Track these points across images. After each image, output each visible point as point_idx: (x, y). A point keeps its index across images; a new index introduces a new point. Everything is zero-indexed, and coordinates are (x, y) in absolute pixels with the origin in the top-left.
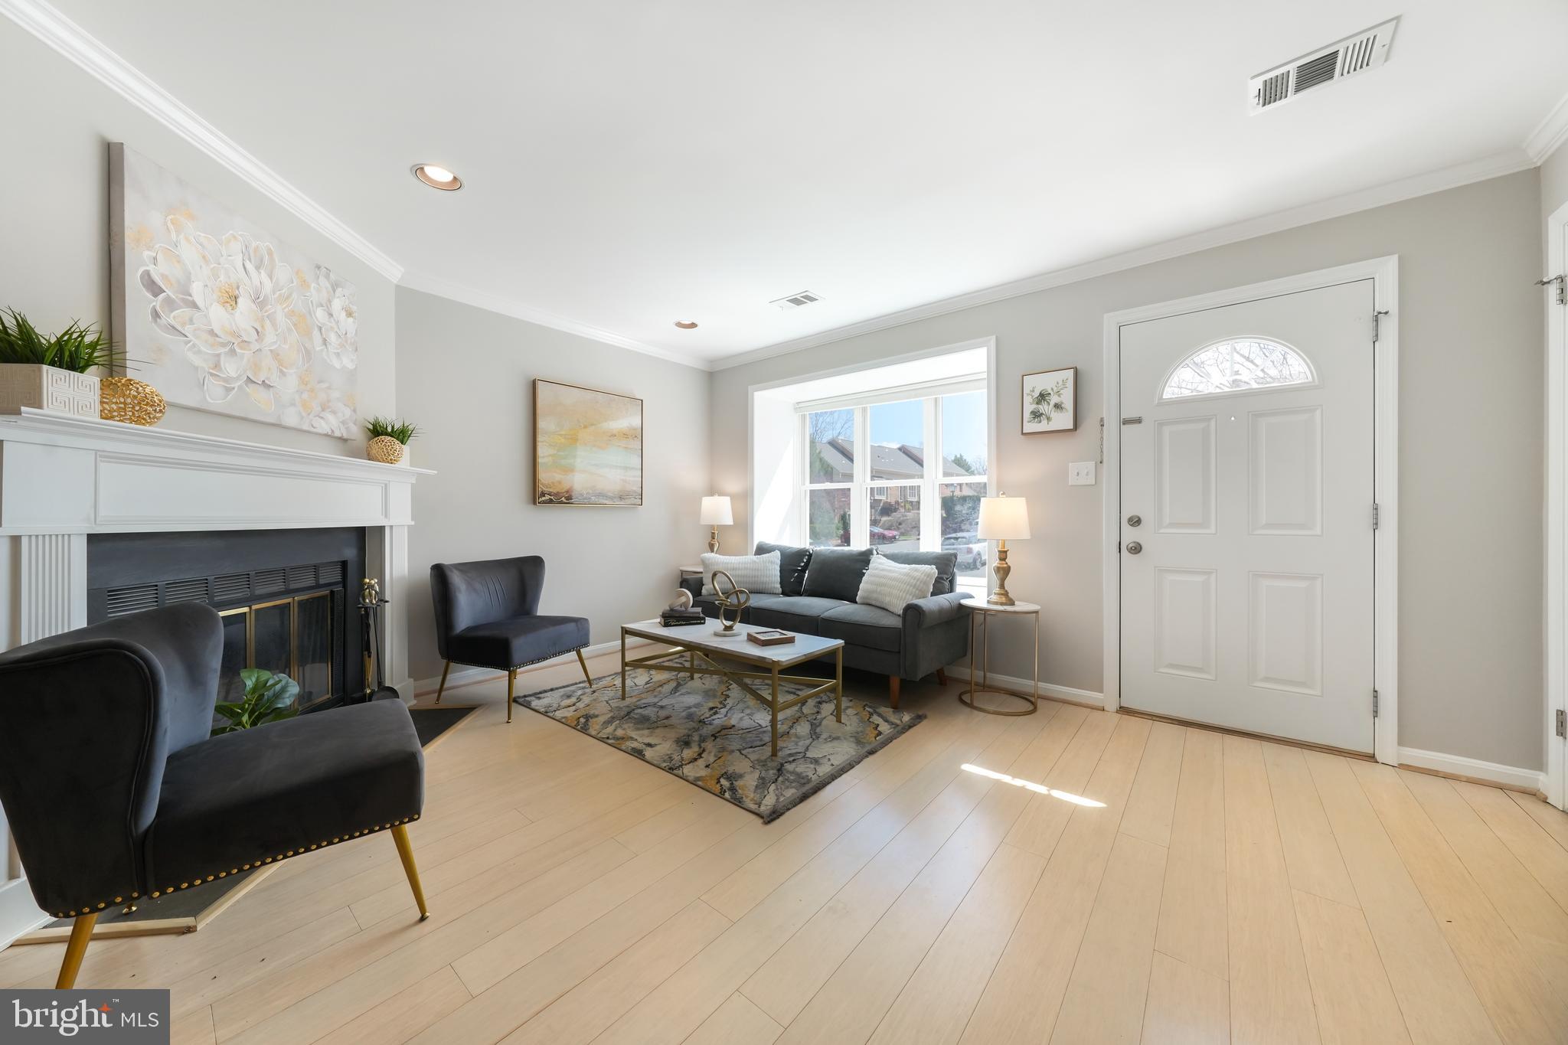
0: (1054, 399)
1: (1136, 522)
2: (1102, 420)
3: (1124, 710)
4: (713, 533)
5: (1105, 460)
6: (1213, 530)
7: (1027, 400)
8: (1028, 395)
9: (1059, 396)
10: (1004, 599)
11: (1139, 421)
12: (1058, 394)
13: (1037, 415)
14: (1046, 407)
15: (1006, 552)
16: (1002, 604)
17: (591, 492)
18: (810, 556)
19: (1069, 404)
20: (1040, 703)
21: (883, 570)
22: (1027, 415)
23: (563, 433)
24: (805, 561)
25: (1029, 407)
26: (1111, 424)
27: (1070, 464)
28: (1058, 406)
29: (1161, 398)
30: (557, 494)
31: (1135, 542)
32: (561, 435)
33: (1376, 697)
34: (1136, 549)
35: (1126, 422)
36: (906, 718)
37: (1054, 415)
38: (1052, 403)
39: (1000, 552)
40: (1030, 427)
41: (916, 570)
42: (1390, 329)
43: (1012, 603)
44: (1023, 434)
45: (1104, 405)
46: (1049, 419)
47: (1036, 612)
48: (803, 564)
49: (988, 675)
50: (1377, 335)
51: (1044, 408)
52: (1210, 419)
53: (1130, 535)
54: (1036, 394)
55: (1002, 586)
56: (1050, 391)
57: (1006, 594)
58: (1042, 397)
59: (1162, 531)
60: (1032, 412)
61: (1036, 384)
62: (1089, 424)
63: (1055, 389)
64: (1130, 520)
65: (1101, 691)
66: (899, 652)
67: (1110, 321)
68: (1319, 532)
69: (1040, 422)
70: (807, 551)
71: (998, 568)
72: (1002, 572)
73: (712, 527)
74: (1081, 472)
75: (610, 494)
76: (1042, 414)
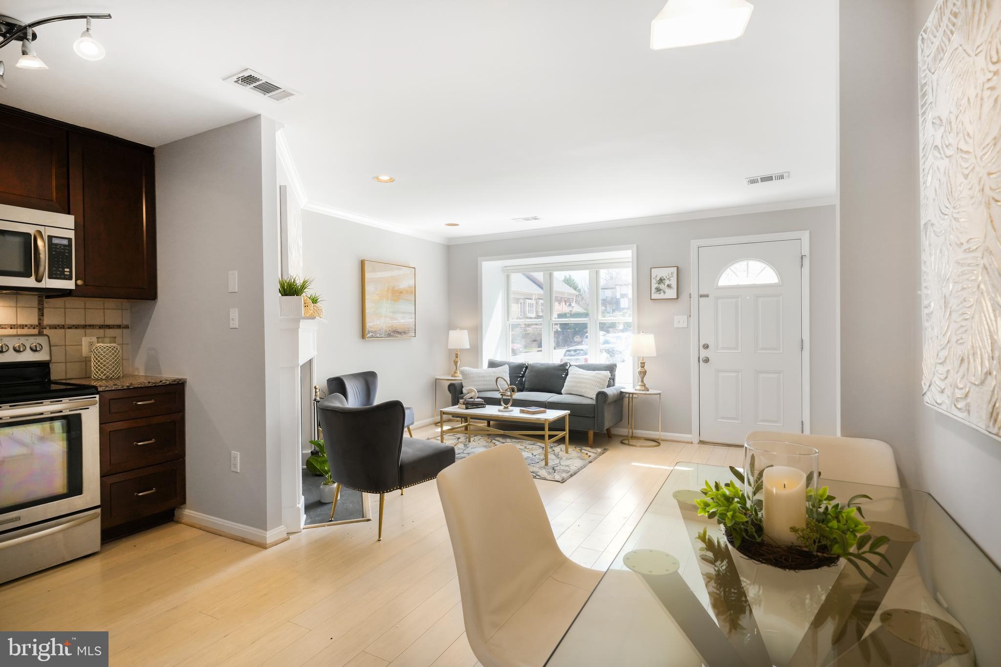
0: (667, 282)
1: (706, 347)
2: (690, 294)
3: (701, 442)
4: (457, 354)
5: (692, 316)
6: (740, 351)
7: (654, 281)
8: (654, 278)
9: (670, 280)
10: (643, 388)
11: (707, 296)
12: (669, 279)
13: (658, 290)
14: (663, 286)
15: (644, 363)
16: (643, 390)
17: (391, 329)
18: (527, 368)
19: (674, 285)
20: (662, 443)
21: (579, 374)
22: (653, 290)
23: (377, 293)
24: (524, 370)
25: (654, 286)
26: (695, 297)
27: (675, 317)
28: (669, 286)
29: (717, 286)
30: (375, 332)
31: (706, 357)
32: (376, 294)
33: (802, 424)
34: (707, 360)
35: (702, 296)
36: (599, 450)
37: (667, 290)
38: (666, 284)
39: (641, 363)
40: (654, 296)
41: (599, 374)
42: (806, 262)
43: (648, 390)
44: (651, 299)
45: (692, 288)
46: (664, 292)
47: (660, 394)
48: (522, 373)
49: (634, 431)
50: (802, 265)
51: (662, 286)
52: (738, 297)
53: (704, 353)
54: (658, 279)
55: (642, 381)
56: (665, 278)
57: (644, 385)
58: (661, 281)
59: (718, 351)
60: (656, 288)
61: (658, 273)
62: (684, 296)
63: (667, 277)
64: (704, 346)
65: (691, 434)
66: (594, 417)
67: (695, 243)
68: (782, 352)
69: (660, 294)
70: (525, 364)
71: (641, 372)
72: (642, 374)
73: (456, 350)
74: (680, 321)
75: (400, 331)
76: (661, 289)
